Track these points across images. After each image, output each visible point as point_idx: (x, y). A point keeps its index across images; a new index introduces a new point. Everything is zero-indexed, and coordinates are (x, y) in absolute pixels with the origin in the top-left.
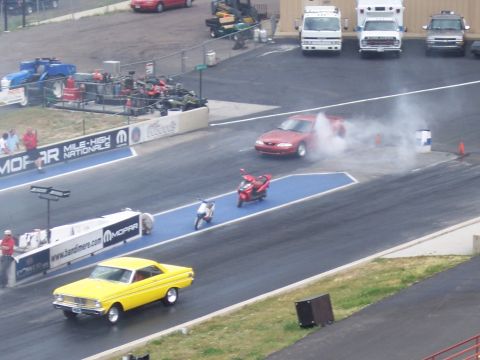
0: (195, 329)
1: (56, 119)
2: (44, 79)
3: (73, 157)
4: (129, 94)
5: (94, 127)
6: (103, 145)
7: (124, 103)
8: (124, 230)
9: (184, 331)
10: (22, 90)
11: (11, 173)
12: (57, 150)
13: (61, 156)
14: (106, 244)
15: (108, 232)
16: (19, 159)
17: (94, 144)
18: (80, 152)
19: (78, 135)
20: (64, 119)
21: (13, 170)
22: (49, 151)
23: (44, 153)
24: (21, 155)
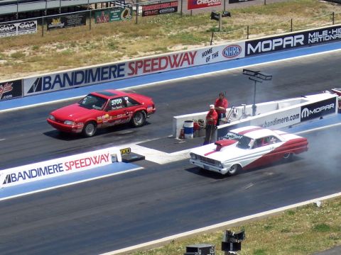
0: (329, 203)
1: (321, 9)
8: (320, 109)
9: (319, 205)
12: (302, 36)
13: (305, 41)
14: (303, 120)
15: (306, 109)
16: (270, 42)
17: (335, 33)
18: (322, 39)
19: (330, 24)
20: (327, 10)
21: (264, 50)
22: (296, 37)
23: (291, 38)
24: (272, 39)
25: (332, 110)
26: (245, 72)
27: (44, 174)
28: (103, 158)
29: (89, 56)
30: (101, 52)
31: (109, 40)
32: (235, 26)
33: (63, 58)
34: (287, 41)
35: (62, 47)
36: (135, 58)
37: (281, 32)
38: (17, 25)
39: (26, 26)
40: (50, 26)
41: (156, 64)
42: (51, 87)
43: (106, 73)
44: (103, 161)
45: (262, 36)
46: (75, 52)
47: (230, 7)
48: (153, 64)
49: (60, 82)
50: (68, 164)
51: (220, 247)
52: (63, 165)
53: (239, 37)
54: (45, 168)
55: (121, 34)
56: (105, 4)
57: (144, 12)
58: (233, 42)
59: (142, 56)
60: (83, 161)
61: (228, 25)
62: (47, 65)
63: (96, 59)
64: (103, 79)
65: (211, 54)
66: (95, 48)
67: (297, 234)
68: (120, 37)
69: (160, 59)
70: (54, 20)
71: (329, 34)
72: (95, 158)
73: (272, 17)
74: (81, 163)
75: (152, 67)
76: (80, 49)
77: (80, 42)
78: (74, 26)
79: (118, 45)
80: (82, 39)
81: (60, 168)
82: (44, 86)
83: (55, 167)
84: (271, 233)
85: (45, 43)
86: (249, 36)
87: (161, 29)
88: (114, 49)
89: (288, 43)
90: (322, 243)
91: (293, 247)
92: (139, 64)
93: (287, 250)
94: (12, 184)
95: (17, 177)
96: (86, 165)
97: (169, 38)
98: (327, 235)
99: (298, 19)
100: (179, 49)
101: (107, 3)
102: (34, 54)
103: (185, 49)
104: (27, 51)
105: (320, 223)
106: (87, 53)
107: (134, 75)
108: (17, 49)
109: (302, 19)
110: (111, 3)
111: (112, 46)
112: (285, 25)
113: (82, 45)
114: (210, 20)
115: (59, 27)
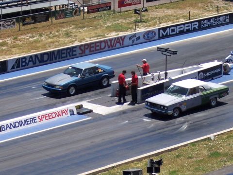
0: (219, 137)
1: (209, 4)
5: (227, 9)
6: (225, 21)
8: (211, 73)
9: (212, 138)
12: (197, 23)
13: (199, 26)
16: (175, 28)
17: (219, 20)
18: (211, 24)
19: (215, 14)
20: (213, 4)
21: (171, 34)
22: (193, 24)
23: (190, 24)
24: (176, 26)
25: (220, 73)
26: (159, 49)
27: (24, 125)
28: (64, 112)
29: (51, 42)
30: (61, 39)
31: (66, 31)
32: (151, 18)
33: (34, 44)
34: (186, 27)
35: (33, 37)
36: (83, 43)
37: (183, 21)
38: (2, 23)
39: (8, 23)
40: (25, 23)
41: (98, 46)
42: (27, 64)
43: (64, 53)
44: (64, 114)
45: (170, 24)
46: (42, 40)
47: (147, 5)
48: (96, 46)
49: (32, 61)
50: (40, 118)
51: (146, 170)
52: (37, 118)
53: (154, 25)
54: (25, 120)
55: (73, 26)
56: (61, 6)
57: (88, 11)
58: (150, 29)
59: (88, 41)
60: (51, 115)
61: (146, 17)
62: (24, 49)
63: (57, 44)
64: (62, 58)
65: (135, 38)
66: (54, 36)
67: (198, 159)
68: (73, 28)
69: (101, 42)
70: (27, 19)
71: (215, 21)
72: (59, 113)
73: (176, 11)
74: (49, 116)
75: (95, 48)
76: (45, 38)
77: (46, 33)
78: (40, 22)
79: (71, 34)
80: (46, 31)
81: (34, 120)
82: (22, 64)
83: (31, 120)
84: (181, 159)
85: (21, 34)
86: (161, 25)
87: (101, 22)
88: (69, 37)
89: (187, 28)
90: (215, 165)
91: (196, 169)
92: (86, 47)
93: (192, 171)
94: (2, 133)
95: (5, 127)
96: (53, 118)
97: (106, 28)
98: (219, 159)
99: (193, 11)
100: (113, 35)
101: (63, 5)
102: (14, 42)
104: (9, 40)
105: (214, 151)
106: (50, 40)
107: (83, 54)
108: (2, 39)
109: (196, 11)
110: (65, 5)
111: (68, 35)
112: (185, 16)
113: (47, 35)
114: (134, 15)
115: (31, 24)
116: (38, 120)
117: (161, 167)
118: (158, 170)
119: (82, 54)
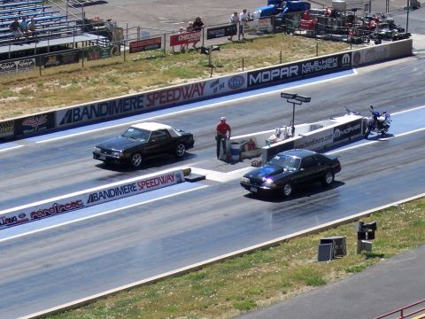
1: (295, 44)
2: (286, 12)
3: (308, 73)
4: (351, 26)
5: (324, 51)
6: (332, 64)
7: (347, 33)
8: (349, 130)
10: (269, 20)
11: (262, 83)
12: (297, 67)
13: (299, 72)
14: (335, 140)
15: (338, 130)
17: (325, 64)
18: (314, 69)
19: (313, 56)
20: (302, 44)
21: (263, 81)
22: (291, 68)
23: (287, 68)
24: (270, 70)
26: (283, 95)
27: (121, 193)
29: (95, 90)
31: (107, 76)
33: (72, 93)
34: (283, 71)
35: (65, 84)
37: (268, 65)
38: (17, 63)
39: (25, 64)
40: (47, 64)
42: (80, 119)
44: (169, 181)
46: (80, 88)
47: (208, 43)
49: (87, 113)
50: (140, 184)
52: (136, 185)
54: (122, 187)
55: (116, 71)
57: (131, 49)
62: (60, 100)
65: (217, 86)
66: (95, 83)
68: (116, 73)
69: (173, 90)
70: (50, 58)
71: (319, 65)
72: (163, 178)
73: (252, 51)
74: (151, 183)
75: (167, 99)
76: (83, 85)
78: (69, 63)
79: (117, 81)
81: (134, 187)
82: (74, 118)
83: (130, 187)
85: (46, 80)
87: (151, 65)
88: (117, 84)
95: (98, 196)
96: (156, 185)
97: (164, 73)
100: (179, 82)
102: (41, 91)
103: (185, 82)
104: (32, 87)
106: (93, 88)
107: (153, 106)
108: (21, 87)
111: (113, 81)
113: (83, 82)
114: (200, 55)
115: (55, 65)
116: (138, 188)
117: (376, 232)
118: (371, 236)
119: (150, 105)
